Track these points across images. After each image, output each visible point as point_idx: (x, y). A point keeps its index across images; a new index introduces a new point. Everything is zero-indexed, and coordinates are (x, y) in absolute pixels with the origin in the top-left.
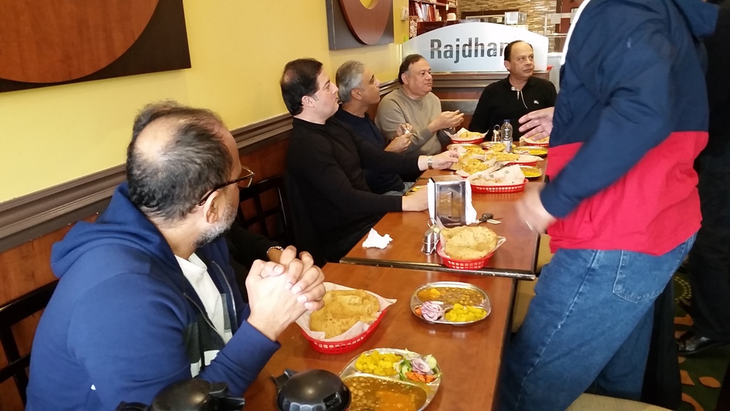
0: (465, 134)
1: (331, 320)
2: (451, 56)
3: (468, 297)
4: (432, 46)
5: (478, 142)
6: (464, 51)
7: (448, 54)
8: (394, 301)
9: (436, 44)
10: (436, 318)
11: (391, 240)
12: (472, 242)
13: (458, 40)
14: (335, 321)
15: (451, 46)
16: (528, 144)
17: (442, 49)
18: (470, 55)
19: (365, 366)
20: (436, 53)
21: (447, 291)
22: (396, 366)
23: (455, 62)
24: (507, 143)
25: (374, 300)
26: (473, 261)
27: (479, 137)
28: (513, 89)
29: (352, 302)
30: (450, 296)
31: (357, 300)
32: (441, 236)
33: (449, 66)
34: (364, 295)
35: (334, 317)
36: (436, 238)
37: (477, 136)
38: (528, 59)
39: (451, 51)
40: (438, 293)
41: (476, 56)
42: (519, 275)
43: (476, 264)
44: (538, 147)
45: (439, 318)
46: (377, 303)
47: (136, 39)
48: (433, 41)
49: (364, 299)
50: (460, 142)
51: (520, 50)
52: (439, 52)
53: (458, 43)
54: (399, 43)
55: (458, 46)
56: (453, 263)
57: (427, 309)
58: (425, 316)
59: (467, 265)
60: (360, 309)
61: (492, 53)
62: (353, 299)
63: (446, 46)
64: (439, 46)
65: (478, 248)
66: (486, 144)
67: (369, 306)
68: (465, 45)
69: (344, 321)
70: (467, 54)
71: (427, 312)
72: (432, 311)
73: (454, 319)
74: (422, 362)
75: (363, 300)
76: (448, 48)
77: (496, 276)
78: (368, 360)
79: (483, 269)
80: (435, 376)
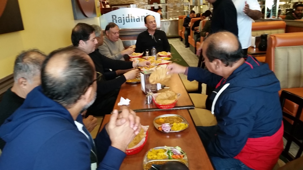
2: (121, 22)
3: (176, 119)
4: (113, 18)
5: (141, 57)
6: (126, 20)
7: (120, 21)
8: (148, 126)
9: (114, 17)
10: (169, 130)
11: (130, 101)
12: (166, 97)
13: (123, 15)
15: (120, 18)
16: (161, 56)
17: (117, 19)
19: (152, 157)
20: (115, 21)
21: (166, 118)
22: (165, 154)
23: (124, 24)
28: (150, 35)
30: (168, 121)
32: (153, 96)
33: (121, 26)
37: (140, 54)
38: (154, 22)
39: (121, 20)
40: (163, 120)
41: (132, 21)
42: (188, 108)
43: (172, 106)
44: (165, 57)
45: (170, 130)
48: (113, 16)
50: (133, 57)
51: (150, 19)
52: (116, 20)
53: (124, 16)
54: (98, 17)
55: (124, 17)
56: (163, 107)
58: (164, 130)
59: (168, 106)
61: (138, 20)
63: (119, 18)
64: (116, 18)
65: (169, 99)
66: (145, 57)
68: (127, 17)
70: (128, 21)
71: (164, 128)
72: (166, 128)
73: (176, 130)
74: (176, 150)
76: (120, 19)
77: (180, 109)
80: (183, 155)
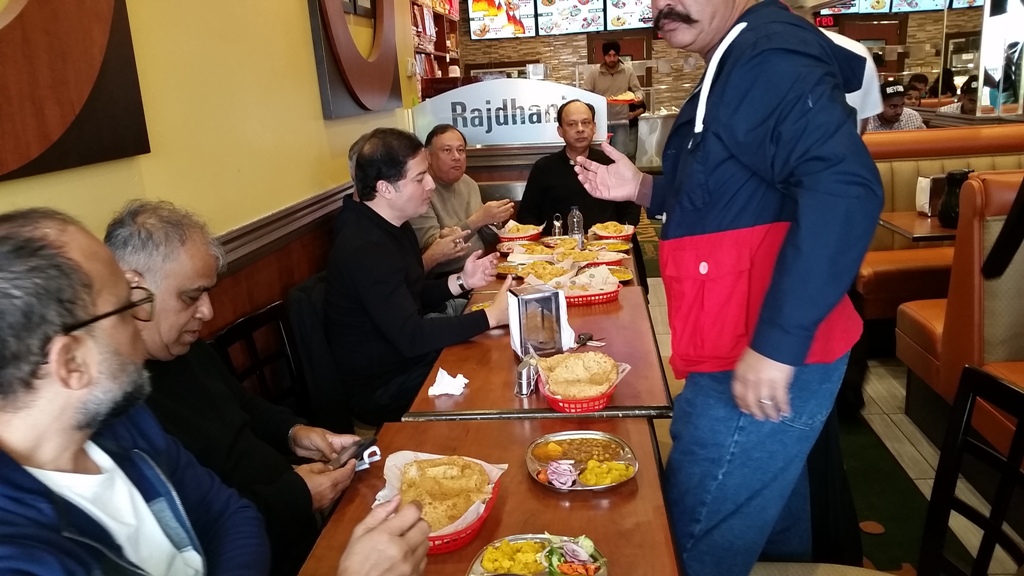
0: (515, 228)
1: (430, 504)
2: (481, 124)
3: (600, 449)
4: (454, 110)
5: (535, 238)
6: (498, 117)
7: (477, 121)
8: (506, 466)
9: (459, 109)
10: (570, 484)
11: (467, 381)
12: (582, 374)
13: (488, 102)
14: (437, 504)
15: (479, 110)
16: (601, 238)
17: (468, 115)
18: (506, 123)
19: (497, 564)
20: (460, 120)
21: (568, 444)
22: (541, 557)
23: (487, 132)
24: (578, 237)
25: (477, 468)
26: (593, 400)
27: (536, 232)
29: (448, 475)
31: (455, 471)
32: (540, 369)
33: (478, 138)
34: (461, 464)
35: (434, 500)
36: (532, 372)
38: (580, 124)
39: (481, 118)
40: (560, 449)
41: (515, 122)
42: (653, 412)
43: (597, 403)
44: (615, 241)
45: (574, 483)
46: (482, 472)
47: (77, 113)
48: (454, 105)
49: (463, 468)
50: (511, 239)
52: (465, 119)
53: (488, 106)
54: (407, 108)
57: (554, 472)
59: (585, 405)
60: (463, 482)
61: (535, 118)
62: (449, 471)
63: (473, 111)
64: (464, 109)
65: (593, 381)
66: (548, 240)
67: (475, 477)
68: (498, 109)
69: (450, 503)
70: (502, 121)
71: (555, 476)
72: (563, 474)
74: (575, 547)
75: (462, 471)
76: (476, 113)
77: (624, 416)
78: (497, 555)
79: (606, 408)
80: (597, 564)
